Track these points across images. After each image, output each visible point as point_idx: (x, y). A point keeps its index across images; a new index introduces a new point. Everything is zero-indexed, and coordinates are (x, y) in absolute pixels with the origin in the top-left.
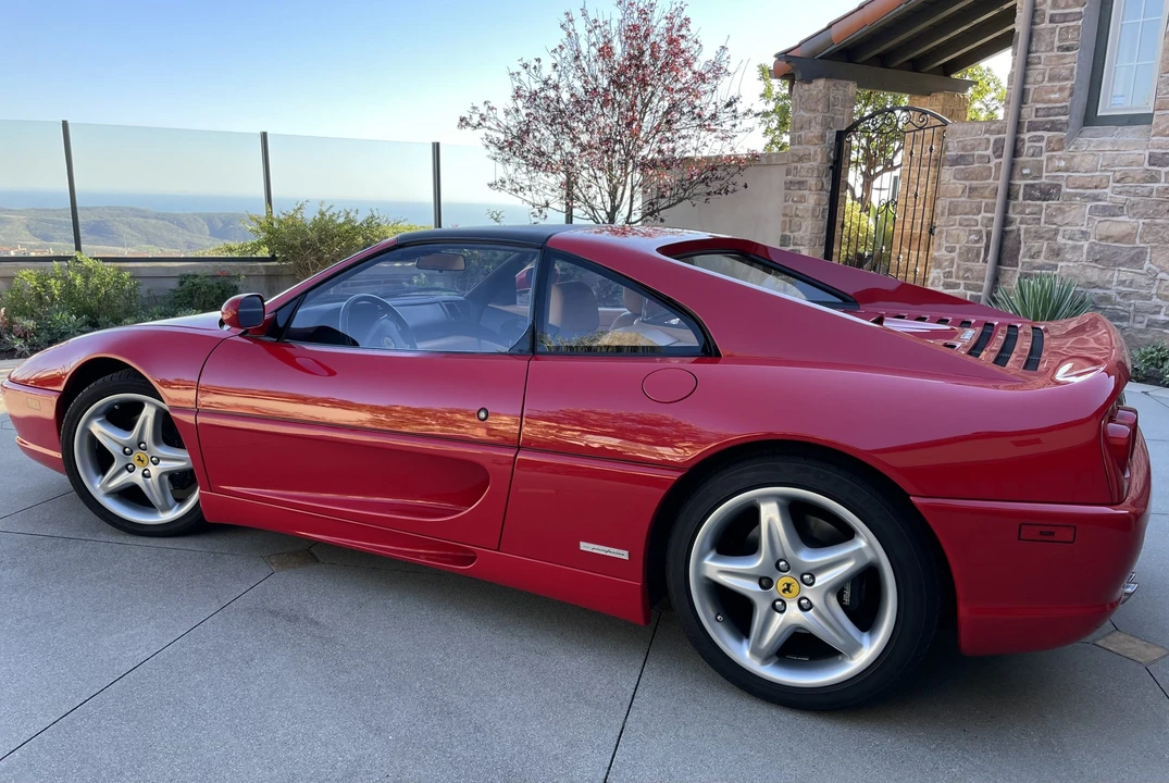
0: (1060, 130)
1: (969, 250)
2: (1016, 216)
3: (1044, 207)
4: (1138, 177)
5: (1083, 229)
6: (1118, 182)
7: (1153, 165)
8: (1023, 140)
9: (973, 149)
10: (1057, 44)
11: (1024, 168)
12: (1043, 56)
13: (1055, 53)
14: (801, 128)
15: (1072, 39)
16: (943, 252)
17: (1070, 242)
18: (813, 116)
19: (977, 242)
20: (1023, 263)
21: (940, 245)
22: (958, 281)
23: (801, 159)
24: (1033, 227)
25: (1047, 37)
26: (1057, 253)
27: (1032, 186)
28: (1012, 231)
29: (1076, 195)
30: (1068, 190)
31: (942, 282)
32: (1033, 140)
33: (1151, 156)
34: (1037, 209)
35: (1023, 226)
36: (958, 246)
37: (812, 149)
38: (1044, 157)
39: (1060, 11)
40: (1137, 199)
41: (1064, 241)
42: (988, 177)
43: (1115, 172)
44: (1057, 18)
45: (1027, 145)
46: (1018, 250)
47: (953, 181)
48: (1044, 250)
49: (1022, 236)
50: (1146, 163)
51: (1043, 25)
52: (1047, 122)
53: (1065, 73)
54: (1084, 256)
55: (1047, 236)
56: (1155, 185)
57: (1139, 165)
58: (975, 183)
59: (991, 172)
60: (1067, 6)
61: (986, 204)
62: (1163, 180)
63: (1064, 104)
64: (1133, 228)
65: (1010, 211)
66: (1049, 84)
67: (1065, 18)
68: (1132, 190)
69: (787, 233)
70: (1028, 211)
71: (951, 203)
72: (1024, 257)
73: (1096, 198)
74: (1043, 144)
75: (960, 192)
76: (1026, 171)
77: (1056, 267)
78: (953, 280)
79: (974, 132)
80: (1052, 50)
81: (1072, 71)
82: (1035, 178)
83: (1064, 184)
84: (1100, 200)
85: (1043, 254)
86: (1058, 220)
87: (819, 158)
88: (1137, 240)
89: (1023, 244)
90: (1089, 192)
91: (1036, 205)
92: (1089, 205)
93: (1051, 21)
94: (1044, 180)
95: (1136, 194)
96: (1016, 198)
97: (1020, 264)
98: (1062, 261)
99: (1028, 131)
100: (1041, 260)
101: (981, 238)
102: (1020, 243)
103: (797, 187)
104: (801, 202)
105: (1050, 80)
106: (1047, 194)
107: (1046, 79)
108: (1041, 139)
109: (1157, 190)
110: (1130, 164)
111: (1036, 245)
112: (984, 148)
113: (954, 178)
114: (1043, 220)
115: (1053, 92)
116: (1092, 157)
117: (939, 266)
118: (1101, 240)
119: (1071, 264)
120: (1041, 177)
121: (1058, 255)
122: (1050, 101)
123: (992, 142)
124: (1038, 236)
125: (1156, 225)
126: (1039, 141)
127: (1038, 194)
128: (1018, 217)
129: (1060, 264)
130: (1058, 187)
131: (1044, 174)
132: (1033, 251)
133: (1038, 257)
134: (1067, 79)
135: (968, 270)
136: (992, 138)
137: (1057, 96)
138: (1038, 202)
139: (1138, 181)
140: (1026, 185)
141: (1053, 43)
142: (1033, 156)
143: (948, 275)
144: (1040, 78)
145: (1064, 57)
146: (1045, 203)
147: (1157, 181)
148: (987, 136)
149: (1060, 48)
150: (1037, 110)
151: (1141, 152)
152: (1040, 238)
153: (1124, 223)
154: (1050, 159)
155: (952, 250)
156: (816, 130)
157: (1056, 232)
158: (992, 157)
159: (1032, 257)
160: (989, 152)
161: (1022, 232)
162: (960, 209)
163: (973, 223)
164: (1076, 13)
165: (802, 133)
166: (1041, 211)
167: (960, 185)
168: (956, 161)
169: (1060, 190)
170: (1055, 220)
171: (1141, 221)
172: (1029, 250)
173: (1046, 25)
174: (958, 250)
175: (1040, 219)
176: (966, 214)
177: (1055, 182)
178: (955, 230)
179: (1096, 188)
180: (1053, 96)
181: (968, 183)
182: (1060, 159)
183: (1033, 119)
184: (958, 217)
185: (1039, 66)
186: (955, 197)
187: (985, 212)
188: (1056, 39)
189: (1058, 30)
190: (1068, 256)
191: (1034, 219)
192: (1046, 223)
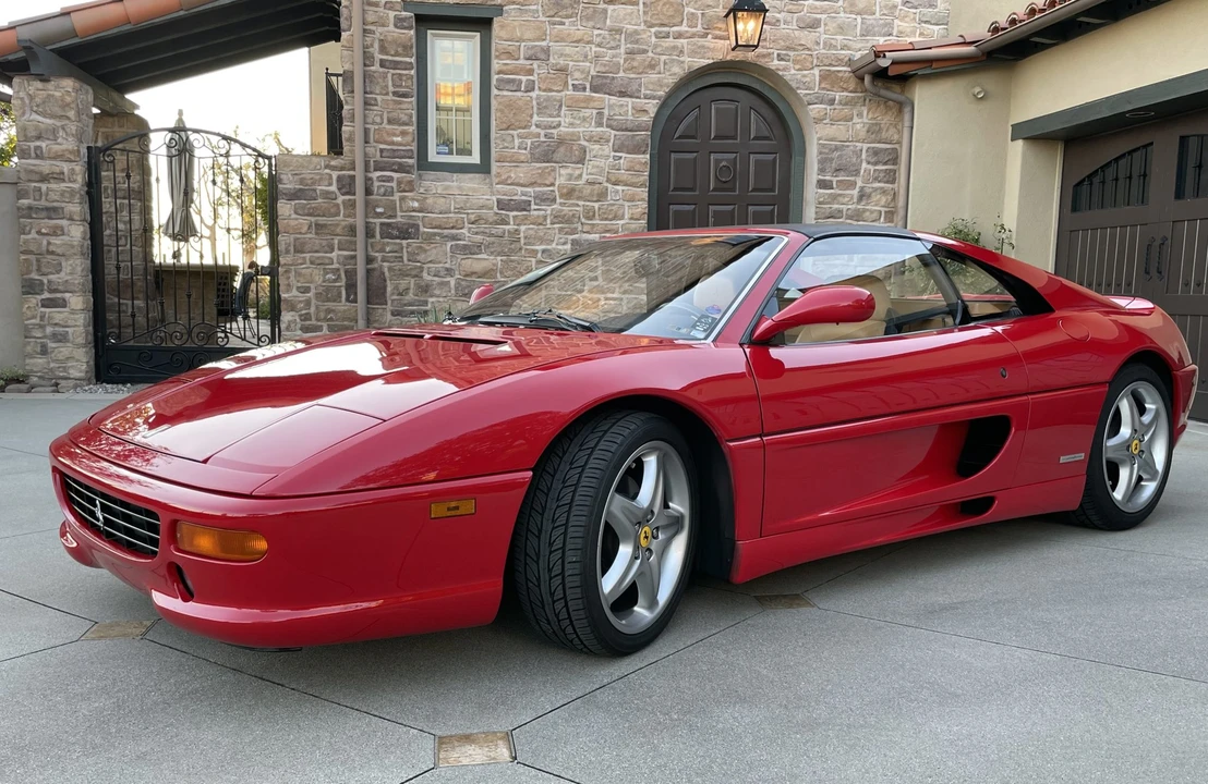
0: (408, 172)
1: (328, 289)
2: (377, 254)
3: (405, 245)
4: (491, 220)
5: (447, 265)
6: (473, 223)
7: (502, 209)
8: (371, 179)
9: (313, 184)
10: (391, 89)
11: (378, 206)
12: (379, 98)
13: (390, 97)
14: (39, 138)
15: (407, 87)
16: (295, 292)
17: (436, 279)
18: (59, 124)
19: (335, 281)
20: (393, 301)
21: (289, 285)
22: (319, 323)
23: (44, 178)
24: (397, 266)
25: (380, 80)
26: (425, 289)
27: (389, 225)
28: (374, 269)
29: (435, 234)
30: (426, 230)
31: (299, 326)
32: (380, 179)
33: (499, 201)
34: (396, 248)
35: (385, 264)
36: (312, 286)
37: (66, 167)
38: (397, 196)
39: (390, 58)
40: (492, 239)
41: (430, 278)
42: (338, 214)
43: (468, 214)
44: (387, 64)
45: (376, 184)
46: (385, 287)
47: (294, 216)
48: (412, 286)
49: (387, 274)
50: (495, 208)
51: (372, 68)
52: (394, 164)
53: (404, 118)
54: (453, 292)
55: (414, 273)
56: (507, 227)
57: (492, 209)
58: (322, 220)
59: (339, 208)
60: (397, 54)
61: (340, 242)
62: (512, 223)
63: (408, 148)
64: (494, 265)
65: (370, 249)
66: (388, 127)
67: (396, 65)
68: (487, 231)
69: (34, 276)
70: (388, 249)
71: (296, 239)
72: (393, 294)
73: (454, 238)
74: (394, 184)
75: (305, 229)
76: (379, 210)
77: (426, 303)
78: (314, 322)
79: (312, 166)
80: (387, 94)
81: (411, 117)
82: (390, 217)
83: (421, 224)
84: (460, 240)
85: (411, 291)
86: (421, 257)
87: (79, 178)
88: (498, 275)
89: (388, 281)
90: (446, 231)
91: (395, 244)
92: (449, 244)
93: (382, 66)
94: (399, 219)
95: (492, 235)
96: (373, 236)
97: (389, 302)
98: (431, 296)
99: (375, 170)
100: (410, 296)
101: (339, 276)
102: (385, 281)
103: (44, 214)
104: (55, 234)
105: (389, 122)
106: (407, 232)
107: (385, 121)
108: (390, 179)
109: (509, 231)
110: (482, 207)
111: (403, 283)
112: (326, 183)
113: (296, 213)
114: (405, 259)
115: (395, 135)
116: (443, 200)
117: (293, 308)
118: (466, 275)
119: (441, 299)
120: (395, 216)
121: (426, 292)
122: (393, 143)
123: (335, 177)
124: (403, 274)
125: (512, 261)
126: (389, 181)
127: (395, 232)
128: (379, 255)
129: (431, 300)
130: (417, 227)
131: (399, 214)
132: (401, 288)
133: (407, 294)
134: (407, 124)
135: (329, 311)
136: (335, 175)
137: (399, 139)
138: (398, 241)
139: (491, 224)
140: (382, 224)
141: (387, 86)
142: (384, 195)
143: (306, 317)
144: (378, 120)
145: (400, 103)
146: (404, 242)
147: (508, 224)
148: (327, 171)
149: (395, 93)
150: (382, 151)
151: (489, 197)
152: (407, 276)
153: (483, 261)
154: (402, 199)
155: (307, 290)
156: (67, 144)
157: (421, 269)
158: (338, 194)
159: (400, 294)
160: (334, 188)
161: (386, 270)
162: (307, 247)
163: (327, 261)
164: (406, 63)
165: (44, 145)
166: (402, 249)
167: (304, 221)
168: (294, 195)
169: (418, 229)
170: (418, 258)
171: (499, 258)
172: (396, 288)
173: (376, 67)
174: (313, 291)
175: (401, 257)
176: (317, 252)
177: (411, 222)
178: (306, 269)
179: (453, 228)
180: (395, 139)
181: (313, 219)
182: (413, 199)
183: (378, 158)
184: (308, 255)
185: (375, 108)
186: (300, 233)
187: (340, 249)
188: (390, 83)
189: (389, 76)
190: (437, 292)
191: (396, 257)
192: (409, 260)
